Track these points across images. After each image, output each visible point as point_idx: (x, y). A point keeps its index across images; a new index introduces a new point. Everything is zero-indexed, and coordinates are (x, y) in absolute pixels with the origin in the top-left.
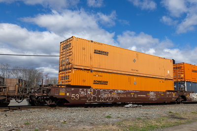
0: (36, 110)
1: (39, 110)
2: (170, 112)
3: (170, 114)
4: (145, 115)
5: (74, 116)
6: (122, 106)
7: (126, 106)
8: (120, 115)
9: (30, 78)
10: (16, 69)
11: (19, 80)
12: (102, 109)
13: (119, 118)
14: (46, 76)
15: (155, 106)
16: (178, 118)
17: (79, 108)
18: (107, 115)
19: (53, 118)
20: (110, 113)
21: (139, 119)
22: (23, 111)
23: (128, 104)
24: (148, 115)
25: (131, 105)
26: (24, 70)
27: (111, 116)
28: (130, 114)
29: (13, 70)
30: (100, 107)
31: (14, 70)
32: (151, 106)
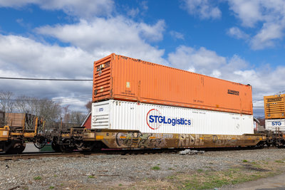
0: (51, 158)
1: (55, 158)
2: (245, 161)
3: (245, 164)
4: (208, 166)
5: (106, 166)
6: (176, 152)
7: (181, 152)
8: (172, 166)
9: (42, 112)
10: (22, 100)
11: (26, 114)
12: (146, 156)
13: (171, 169)
14: (66, 109)
15: (223, 152)
16: (256, 170)
17: (113, 155)
18: (153, 165)
19: (76, 170)
20: (158, 163)
21: (200, 171)
22: (32, 160)
23: (184, 149)
24: (212, 166)
25: (188, 150)
26: (34, 102)
27: (160, 166)
28: (187, 164)
29: (18, 101)
30: (143, 154)
31: (20, 100)
32: (218, 152)
